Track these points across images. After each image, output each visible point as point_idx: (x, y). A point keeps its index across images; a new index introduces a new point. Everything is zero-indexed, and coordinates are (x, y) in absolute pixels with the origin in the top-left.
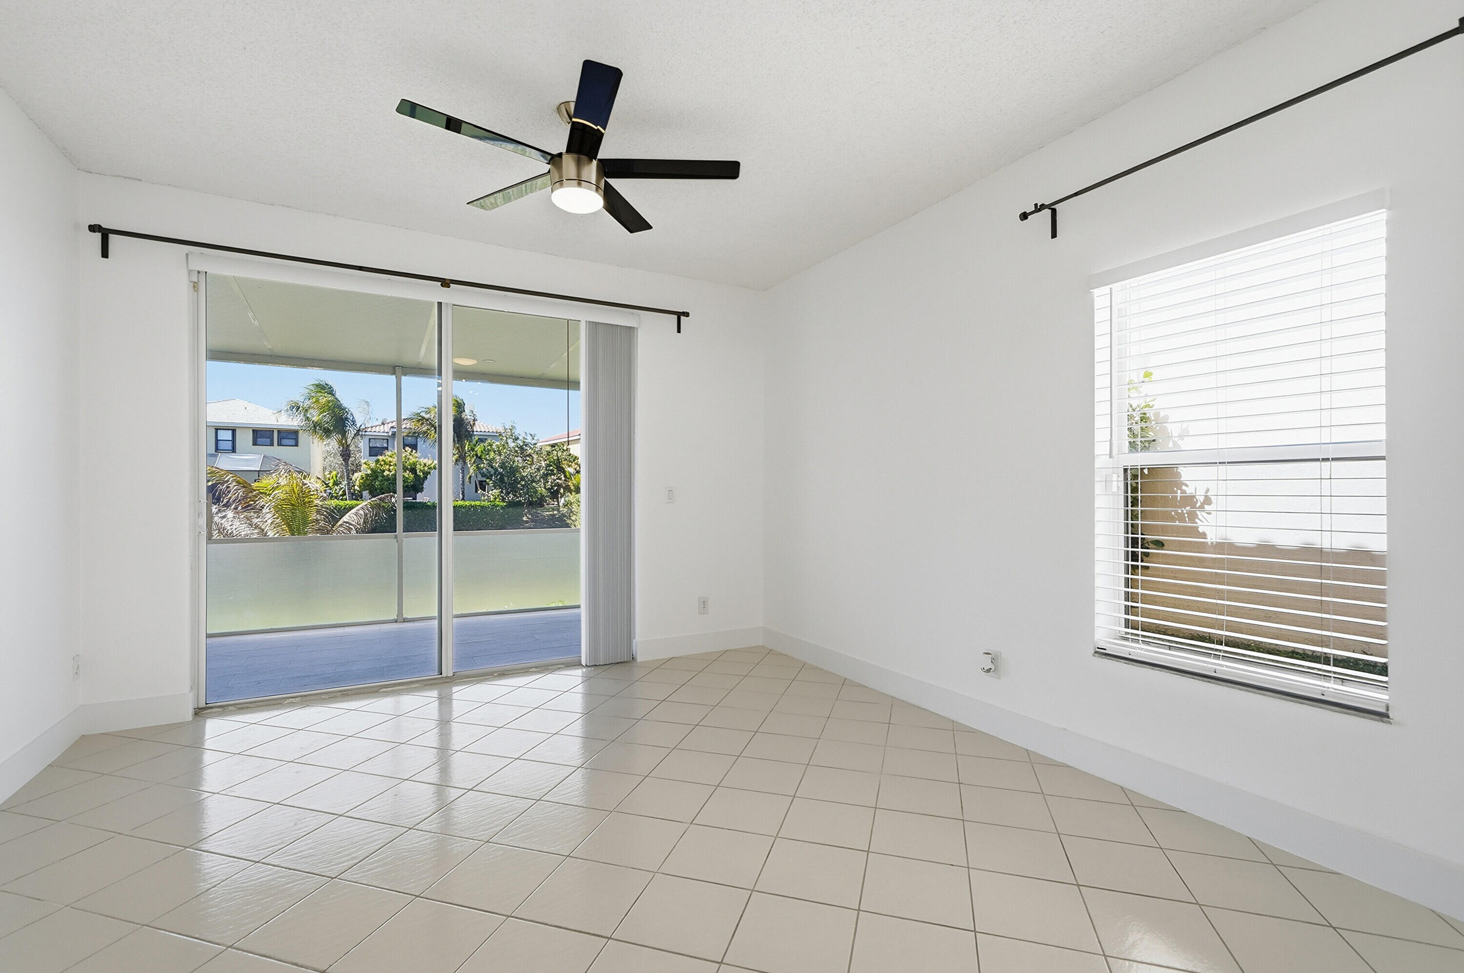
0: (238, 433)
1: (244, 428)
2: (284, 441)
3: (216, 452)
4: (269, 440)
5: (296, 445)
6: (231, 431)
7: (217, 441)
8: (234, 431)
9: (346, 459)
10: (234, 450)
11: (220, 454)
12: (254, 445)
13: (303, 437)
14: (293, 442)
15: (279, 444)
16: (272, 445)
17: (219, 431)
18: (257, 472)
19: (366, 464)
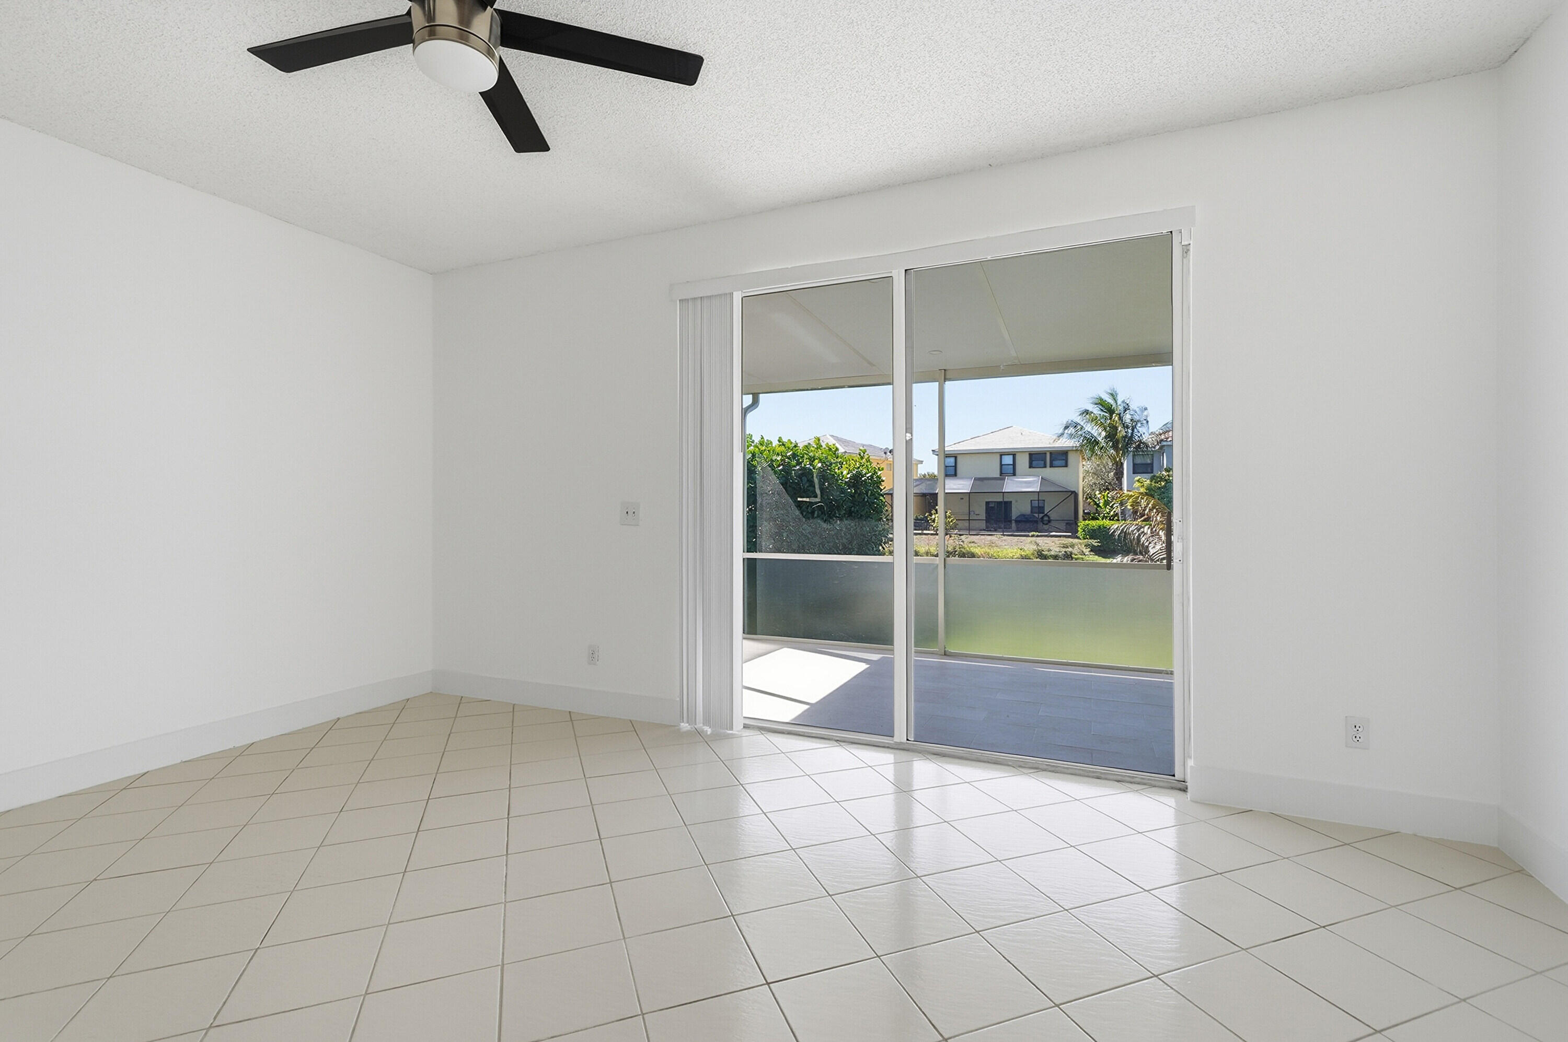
0: (1018, 457)
1: (1022, 451)
2: (1055, 463)
3: (1000, 476)
4: (1043, 462)
5: (1066, 466)
6: (1011, 456)
7: (1001, 465)
8: (1014, 455)
9: (1119, 477)
10: (1014, 474)
11: (1007, 477)
12: (1030, 467)
13: (1072, 458)
14: (1063, 463)
15: (1051, 466)
16: (1045, 467)
17: (1003, 456)
18: (1037, 493)
19: (1139, 482)
